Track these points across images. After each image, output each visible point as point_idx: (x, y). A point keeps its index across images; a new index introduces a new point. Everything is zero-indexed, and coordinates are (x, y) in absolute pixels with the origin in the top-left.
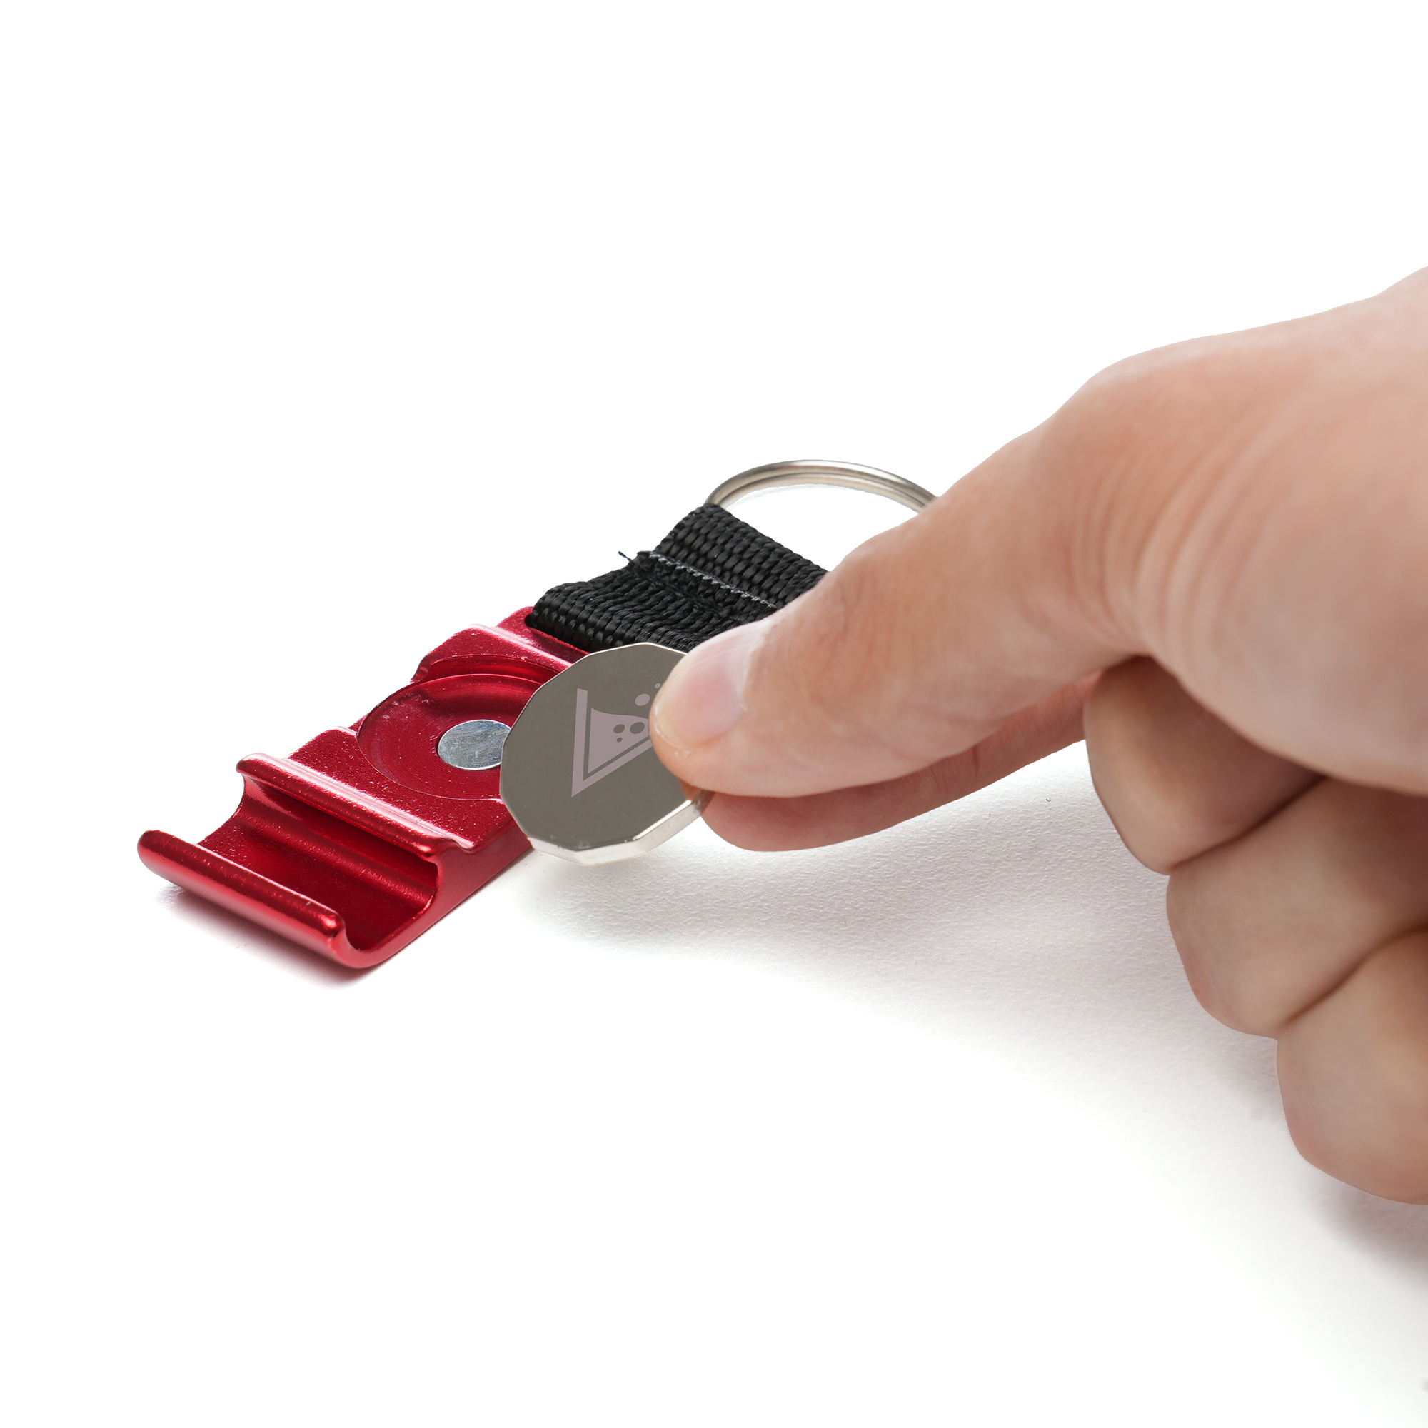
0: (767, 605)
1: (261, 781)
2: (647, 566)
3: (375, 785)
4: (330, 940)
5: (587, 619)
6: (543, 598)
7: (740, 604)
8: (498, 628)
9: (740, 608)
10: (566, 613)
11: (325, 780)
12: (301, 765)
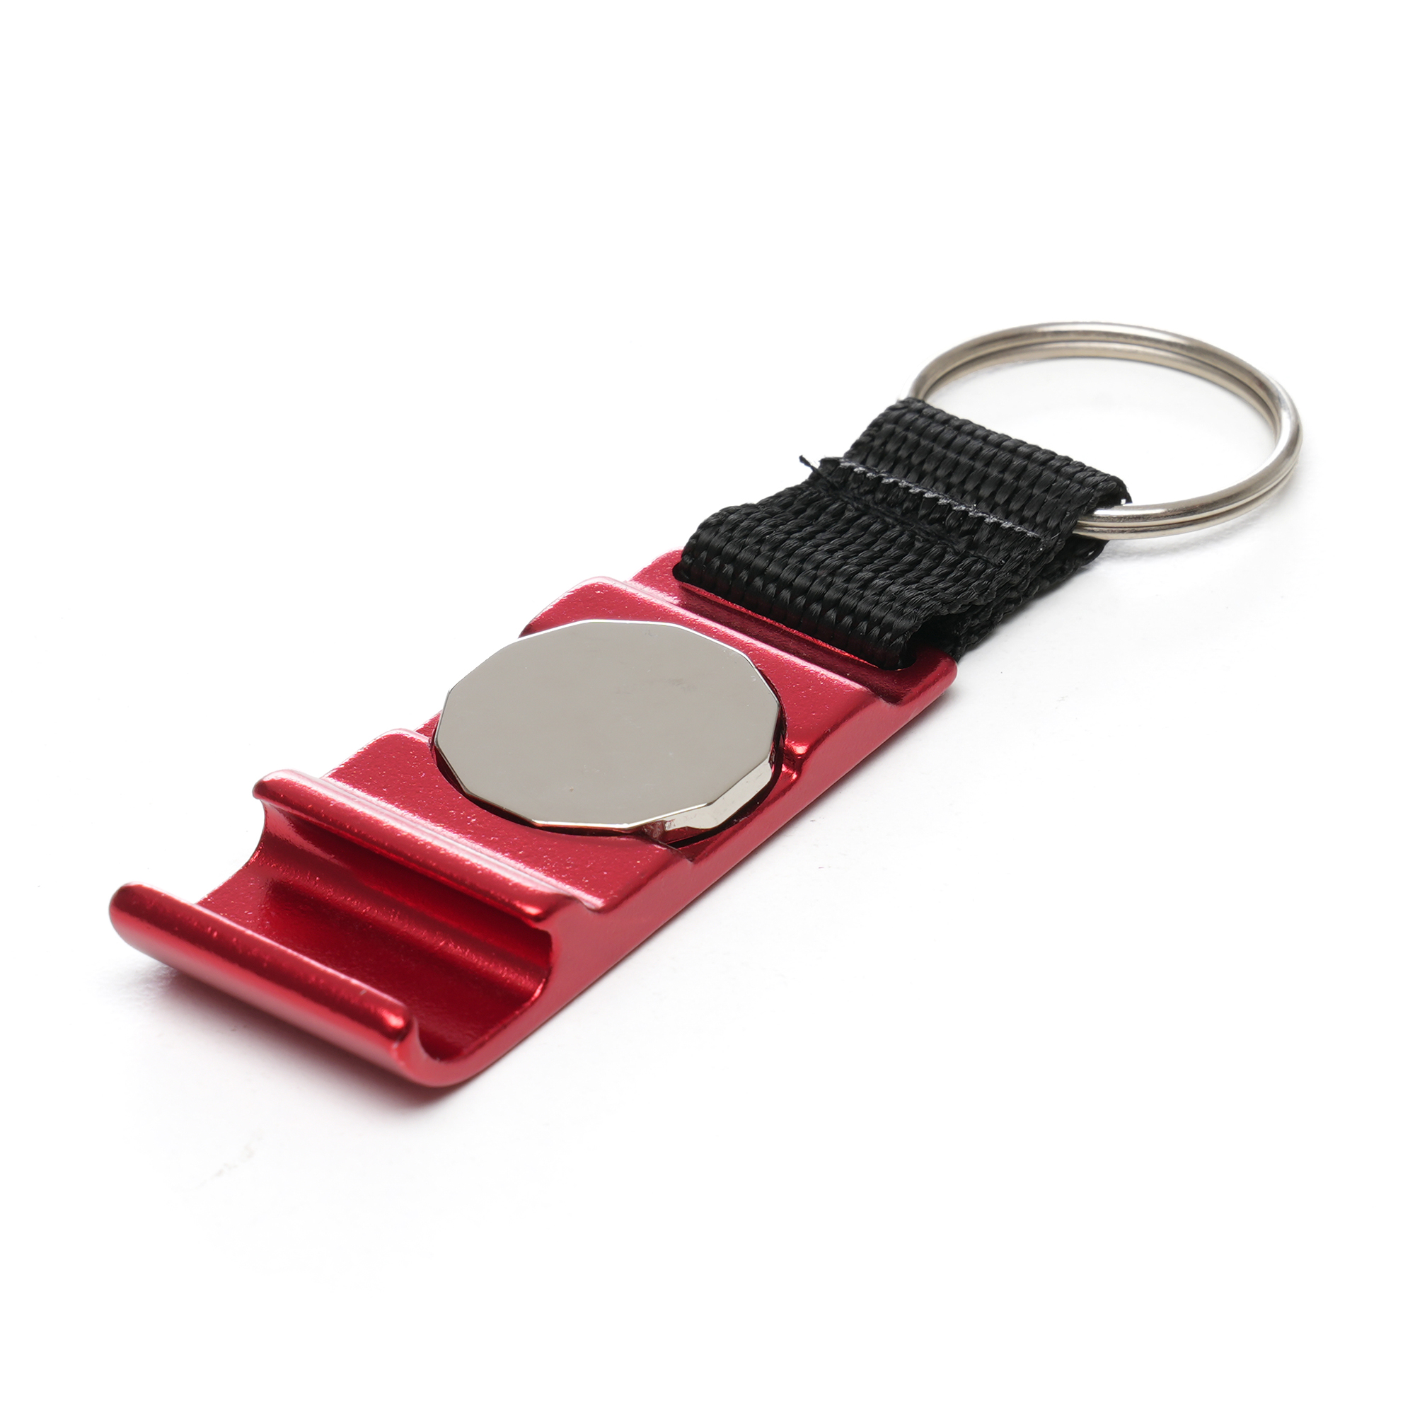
0: (1026, 533)
1: (291, 811)
2: (839, 479)
3: (458, 815)
4: (395, 1046)
5: (765, 569)
6: (695, 537)
7: (983, 535)
8: (633, 583)
9: (984, 539)
10: (733, 559)
11: (384, 808)
12: (347, 787)
